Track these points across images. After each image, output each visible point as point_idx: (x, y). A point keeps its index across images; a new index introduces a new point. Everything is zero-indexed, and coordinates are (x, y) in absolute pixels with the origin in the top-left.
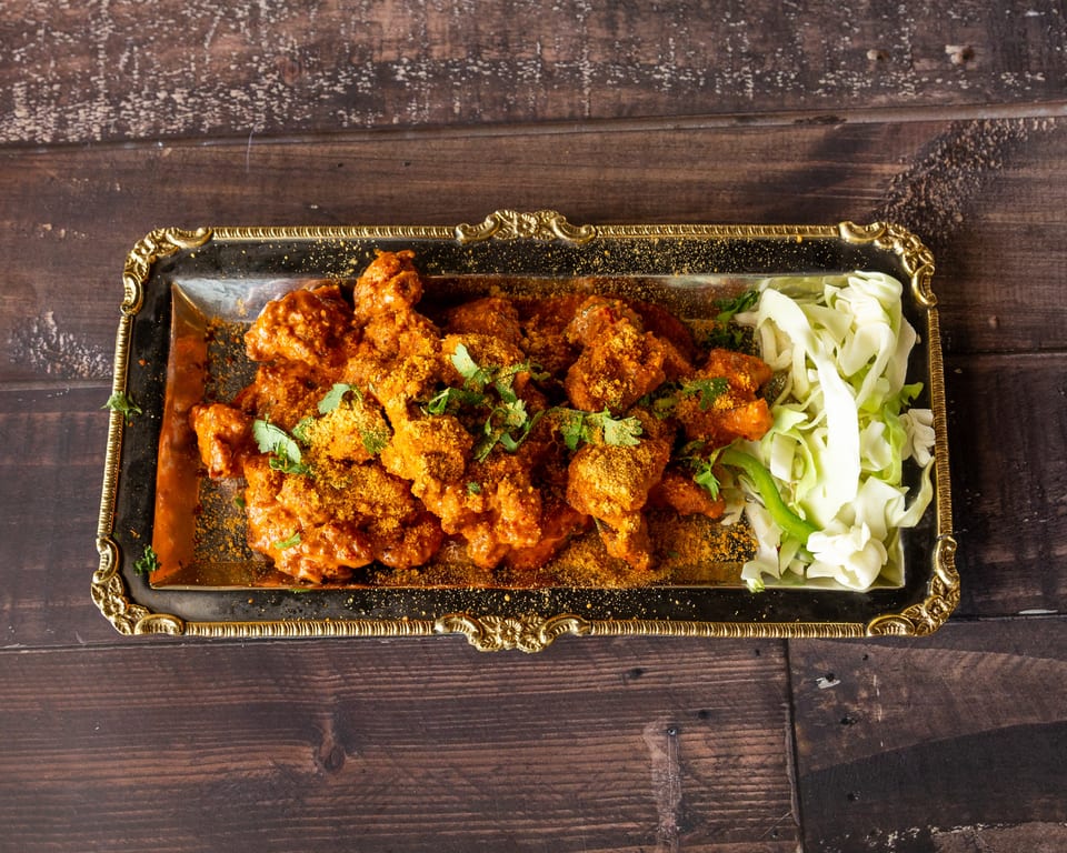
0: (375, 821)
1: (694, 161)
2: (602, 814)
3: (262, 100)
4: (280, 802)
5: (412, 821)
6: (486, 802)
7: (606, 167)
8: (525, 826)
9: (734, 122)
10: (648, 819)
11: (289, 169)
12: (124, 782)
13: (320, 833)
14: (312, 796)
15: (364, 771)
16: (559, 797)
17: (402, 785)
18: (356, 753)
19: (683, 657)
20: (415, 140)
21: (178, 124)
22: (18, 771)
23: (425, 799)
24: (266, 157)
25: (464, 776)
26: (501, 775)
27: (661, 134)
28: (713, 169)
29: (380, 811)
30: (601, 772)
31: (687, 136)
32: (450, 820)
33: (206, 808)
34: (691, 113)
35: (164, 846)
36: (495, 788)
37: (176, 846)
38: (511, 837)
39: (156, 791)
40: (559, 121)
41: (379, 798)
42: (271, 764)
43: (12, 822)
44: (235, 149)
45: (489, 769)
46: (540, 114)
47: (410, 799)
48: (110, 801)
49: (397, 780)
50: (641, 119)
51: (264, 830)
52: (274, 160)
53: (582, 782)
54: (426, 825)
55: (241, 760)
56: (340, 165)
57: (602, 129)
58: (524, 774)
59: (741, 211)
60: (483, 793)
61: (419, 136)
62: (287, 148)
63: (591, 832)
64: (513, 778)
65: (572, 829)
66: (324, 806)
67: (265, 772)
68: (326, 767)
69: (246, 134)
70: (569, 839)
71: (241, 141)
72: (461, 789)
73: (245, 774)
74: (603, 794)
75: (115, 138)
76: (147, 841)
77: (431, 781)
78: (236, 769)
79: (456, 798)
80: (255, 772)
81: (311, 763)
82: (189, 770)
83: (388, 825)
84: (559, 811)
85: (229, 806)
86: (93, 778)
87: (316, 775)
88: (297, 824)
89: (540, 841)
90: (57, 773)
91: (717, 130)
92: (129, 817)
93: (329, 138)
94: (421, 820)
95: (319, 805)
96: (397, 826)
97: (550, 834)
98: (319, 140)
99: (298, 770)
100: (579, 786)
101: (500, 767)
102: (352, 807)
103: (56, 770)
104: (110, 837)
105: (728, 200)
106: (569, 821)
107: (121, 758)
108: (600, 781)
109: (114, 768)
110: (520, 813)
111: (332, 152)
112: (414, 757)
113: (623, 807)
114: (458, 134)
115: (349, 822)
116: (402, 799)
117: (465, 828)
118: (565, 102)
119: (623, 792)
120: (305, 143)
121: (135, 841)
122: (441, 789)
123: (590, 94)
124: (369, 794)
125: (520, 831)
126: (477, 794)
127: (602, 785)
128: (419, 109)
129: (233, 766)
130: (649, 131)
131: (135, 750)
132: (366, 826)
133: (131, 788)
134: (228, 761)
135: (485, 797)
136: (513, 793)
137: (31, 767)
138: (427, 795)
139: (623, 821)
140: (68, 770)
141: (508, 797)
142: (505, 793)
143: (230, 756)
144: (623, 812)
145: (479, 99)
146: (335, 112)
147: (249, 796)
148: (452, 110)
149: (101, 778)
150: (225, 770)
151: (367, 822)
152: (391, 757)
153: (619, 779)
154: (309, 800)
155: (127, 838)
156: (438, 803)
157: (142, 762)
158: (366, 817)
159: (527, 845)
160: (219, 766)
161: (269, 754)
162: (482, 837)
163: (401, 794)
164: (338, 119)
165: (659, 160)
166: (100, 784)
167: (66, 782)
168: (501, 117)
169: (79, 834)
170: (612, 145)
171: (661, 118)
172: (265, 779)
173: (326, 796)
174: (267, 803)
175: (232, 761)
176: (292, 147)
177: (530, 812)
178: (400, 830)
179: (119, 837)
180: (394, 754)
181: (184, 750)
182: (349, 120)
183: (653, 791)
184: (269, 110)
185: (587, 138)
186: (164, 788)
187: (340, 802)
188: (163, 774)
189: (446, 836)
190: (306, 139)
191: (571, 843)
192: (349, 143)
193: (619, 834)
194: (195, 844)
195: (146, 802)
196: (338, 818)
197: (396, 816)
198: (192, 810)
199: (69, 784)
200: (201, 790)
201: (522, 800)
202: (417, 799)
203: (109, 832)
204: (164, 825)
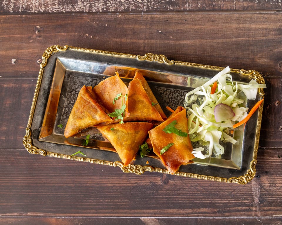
0: (177, 198)
1: (264, 22)
2: (239, 198)
3: (145, 2)
4: (152, 192)
5: (187, 198)
6: (207, 194)
7: (240, 23)
8: (218, 201)
9: (275, 12)
10: (251, 200)
11: (153, 21)
12: (110, 185)
13: (162, 201)
14: (160, 191)
15: (174, 184)
16: (227, 193)
17: (184, 189)
18: (172, 180)
19: (261, 157)
20: (188, 14)
21: (123, 8)
22: (81, 181)
23: (191, 192)
24: (147, 18)
25: (201, 187)
26: (211, 187)
27: (255, 15)
28: (270, 25)
29: (179, 195)
30: (238, 187)
31: (262, 16)
32: (198, 198)
33: (132, 193)
34: (264, 9)
35: (120, 202)
36: (210, 190)
37: (124, 203)
38: (214, 203)
39: (118, 188)
40: (227, 10)
41: (178, 191)
42: (149, 182)
43: (80, 195)
44: (138, 16)
45: (208, 185)
46: (222, 8)
47: (187, 192)
48: (106, 190)
49: (183, 187)
50: (249, 11)
51: (147, 199)
52: (149, 19)
53: (233, 189)
54: (191, 199)
55: (141, 180)
56: (167, 21)
57: (239, 13)
58: (217, 187)
59: (277, 36)
60: (206, 191)
61: (189, 13)
62: (153, 15)
63: (236, 203)
64: (214, 188)
65: (231, 202)
66: (164, 193)
67: (148, 184)
68: (164, 183)
69: (141, 11)
70: (230, 204)
71: (140, 13)
72: (201, 190)
73: (142, 184)
74: (239, 193)
75: (106, 11)
76: (116, 201)
77: (192, 188)
78: (140, 183)
79: (199, 192)
80: (145, 184)
81: (160, 182)
82: (127, 182)
83: (181, 199)
84: (227, 197)
85: (138, 192)
86: (101, 184)
87: (161, 185)
88: (156, 198)
89: (222, 205)
90: (92, 182)
91: (271, 14)
92: (111, 194)
93: (164, 13)
94: (189, 198)
95: (162, 193)
97: (224, 203)
98: (161, 13)
99: (157, 183)
100: (232, 190)
101: (211, 184)
102: (171, 194)
103: (91, 181)
105: (274, 33)
106: (230, 200)
107: (109, 179)
108: (238, 189)
109: (107, 181)
110: (217, 197)
111: (165, 17)
112: (188, 181)
113: (244, 196)
114: (199, 13)
115: (170, 198)
116: (184, 192)
117: (202, 200)
118: (229, 5)
119: (244, 192)
120: (158, 14)
121: (113, 201)
122: (195, 190)
123: (235, 3)
124: (176, 191)
125: (216, 202)
126: (205, 192)
127: (239, 190)
128: (189, 6)
129: (139, 182)
130: (252, 14)
131: (112, 177)
133: (112, 187)
134: (137, 180)
135: (207, 192)
136: (215, 192)
137: (85, 180)
138: (191, 191)
139: (244, 200)
140: (94, 181)
141: (213, 193)
142: (212, 191)
143: (138, 179)
144: (244, 198)
145: (205, 3)
146: (166, 6)
147: (143, 190)
148: (198, 6)
149: (104, 184)
150: (137, 183)
151: (176, 198)
152: (182, 181)
153: (243, 189)
154: (159, 192)
155: (110, 200)
156: (194, 194)
157: (114, 180)
159: (218, 206)
160: (135, 182)
161: (149, 179)
162: (206, 203)
164: (166, 8)
165: (255, 22)
166: (103, 185)
167: (94, 185)
168: (211, 9)
169: (98, 198)
170: (242, 18)
171: (255, 10)
172: (148, 186)
173: (164, 191)
174: (148, 192)
175: (139, 181)
176: (154, 15)
177: (219, 197)
178: (184, 200)
179: (108, 200)
180: (182, 180)
181: (125, 177)
182: (170, 8)
183: (252, 192)
184: (148, 5)
185: (235, 15)
186: (120, 187)
187: (168, 193)
188: (120, 183)
189: (197, 202)
190: (158, 13)
191: (230, 205)
192: (169, 14)
193: (243, 203)
194: (129, 202)
195: (116, 191)
196: (167, 197)
197: (183, 197)
198: (128, 193)
199: (95, 185)
200: (131, 188)
201: (217, 194)
202: (188, 192)
203: (106, 198)
204: (120, 197)
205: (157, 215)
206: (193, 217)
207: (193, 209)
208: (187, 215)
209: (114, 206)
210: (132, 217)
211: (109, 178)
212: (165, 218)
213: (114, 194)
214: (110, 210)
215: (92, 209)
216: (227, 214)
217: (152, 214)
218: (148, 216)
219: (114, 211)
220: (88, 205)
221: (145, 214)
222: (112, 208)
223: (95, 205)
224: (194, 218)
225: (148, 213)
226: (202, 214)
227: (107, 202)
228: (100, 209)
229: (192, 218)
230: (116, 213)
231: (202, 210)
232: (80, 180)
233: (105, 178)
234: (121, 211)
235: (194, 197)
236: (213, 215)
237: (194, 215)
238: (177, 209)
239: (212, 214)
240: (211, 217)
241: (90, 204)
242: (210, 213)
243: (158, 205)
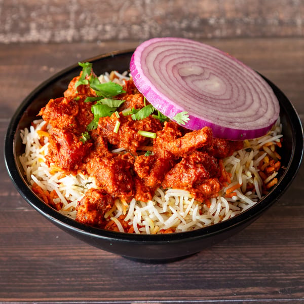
0: (203, 274)
5: (223, 274)
6: (260, 267)
8: (281, 276)
12: (75, 258)
13: (175, 278)
16: (298, 265)
17: (216, 260)
22: (21, 253)
23: (228, 266)
25: (248, 257)
26: (267, 257)
29: (206, 270)
32: (242, 273)
33: (116, 268)
35: (94, 281)
36: (264, 262)
37: (100, 282)
38: (273, 280)
39: (91, 261)
41: (205, 265)
43: (17, 271)
45: (261, 255)
47: (221, 266)
48: (67, 265)
51: (146, 276)
54: (229, 275)
58: (279, 257)
64: (273, 258)
72: (247, 262)
75: (78, 40)
76: (86, 279)
77: (231, 259)
79: (245, 266)
83: (209, 275)
84: (298, 271)
86: (59, 256)
88: (164, 274)
89: (288, 281)
92: (77, 271)
94: (226, 273)
95: (174, 267)
96: (214, 275)
97: (293, 279)
101: (267, 254)
102: (191, 269)
103: (40, 253)
104: (67, 278)
107: (73, 249)
109: (70, 253)
110: (278, 271)
112: (222, 250)
115: (190, 274)
116: (216, 265)
121: (80, 279)
122: (237, 262)
124: (200, 264)
125: (278, 278)
126: (255, 264)
131: (80, 246)
132: (198, 275)
133: (78, 260)
135: (259, 265)
136: (274, 264)
137: (28, 252)
138: (230, 264)
140: (46, 253)
142: (269, 264)
149: (63, 256)
151: (199, 274)
154: (169, 266)
155: (75, 278)
156: (235, 267)
157: (85, 251)
158: (198, 272)
159: (282, 283)
162: (258, 280)
163: (216, 263)
166: (63, 258)
167: (45, 257)
169: (51, 277)
173: (178, 264)
174: (148, 266)
177: (283, 271)
178: (216, 277)
179: (71, 278)
186: (95, 260)
188: (95, 255)
189: (240, 279)
194: (110, 281)
195: (85, 265)
196: (184, 272)
197: (214, 272)
198: (109, 268)
199: (47, 258)
200: (114, 262)
201: (279, 267)
202: (223, 266)
203: (66, 276)
204: (94, 274)
205: (163, 298)
206: (234, 299)
207: (234, 289)
208: (221, 297)
209: (81, 287)
210: (116, 301)
211: (74, 247)
212: (179, 302)
213: (83, 271)
214: (74, 293)
215: (39, 291)
216: (299, 294)
217: (154, 296)
218: (147, 300)
219: (81, 293)
220: (31, 286)
221: (141, 297)
222: (78, 290)
223: (44, 286)
224: (235, 301)
225: (147, 296)
226: (250, 296)
227: (69, 281)
228: (53, 291)
229: (230, 301)
230: (85, 296)
231: (250, 289)
232: (19, 252)
233: (66, 248)
234: (96, 293)
235: (236, 272)
236: (272, 296)
237: (235, 297)
238: (203, 288)
239: (269, 295)
240: (269, 299)
241: (36, 284)
242: (265, 294)
243: (166, 285)
